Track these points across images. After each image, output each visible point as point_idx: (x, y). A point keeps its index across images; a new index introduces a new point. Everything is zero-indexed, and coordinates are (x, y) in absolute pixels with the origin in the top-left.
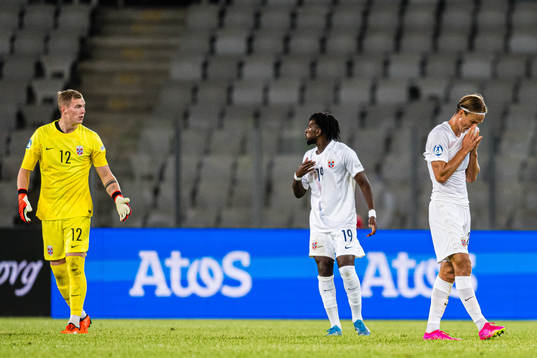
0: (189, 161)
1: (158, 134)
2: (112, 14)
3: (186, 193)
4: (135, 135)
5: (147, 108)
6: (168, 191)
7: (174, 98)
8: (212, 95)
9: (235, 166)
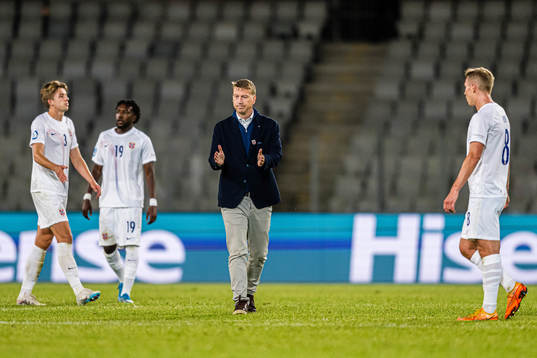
0: (389, 162)
1: (365, 141)
2: (330, 47)
3: (387, 185)
4: (347, 141)
5: (356, 120)
6: (373, 184)
7: (378, 112)
8: (407, 110)
9: (425, 166)
